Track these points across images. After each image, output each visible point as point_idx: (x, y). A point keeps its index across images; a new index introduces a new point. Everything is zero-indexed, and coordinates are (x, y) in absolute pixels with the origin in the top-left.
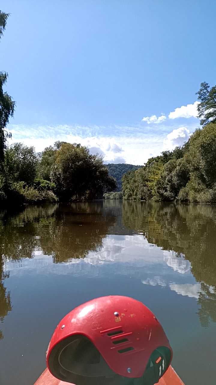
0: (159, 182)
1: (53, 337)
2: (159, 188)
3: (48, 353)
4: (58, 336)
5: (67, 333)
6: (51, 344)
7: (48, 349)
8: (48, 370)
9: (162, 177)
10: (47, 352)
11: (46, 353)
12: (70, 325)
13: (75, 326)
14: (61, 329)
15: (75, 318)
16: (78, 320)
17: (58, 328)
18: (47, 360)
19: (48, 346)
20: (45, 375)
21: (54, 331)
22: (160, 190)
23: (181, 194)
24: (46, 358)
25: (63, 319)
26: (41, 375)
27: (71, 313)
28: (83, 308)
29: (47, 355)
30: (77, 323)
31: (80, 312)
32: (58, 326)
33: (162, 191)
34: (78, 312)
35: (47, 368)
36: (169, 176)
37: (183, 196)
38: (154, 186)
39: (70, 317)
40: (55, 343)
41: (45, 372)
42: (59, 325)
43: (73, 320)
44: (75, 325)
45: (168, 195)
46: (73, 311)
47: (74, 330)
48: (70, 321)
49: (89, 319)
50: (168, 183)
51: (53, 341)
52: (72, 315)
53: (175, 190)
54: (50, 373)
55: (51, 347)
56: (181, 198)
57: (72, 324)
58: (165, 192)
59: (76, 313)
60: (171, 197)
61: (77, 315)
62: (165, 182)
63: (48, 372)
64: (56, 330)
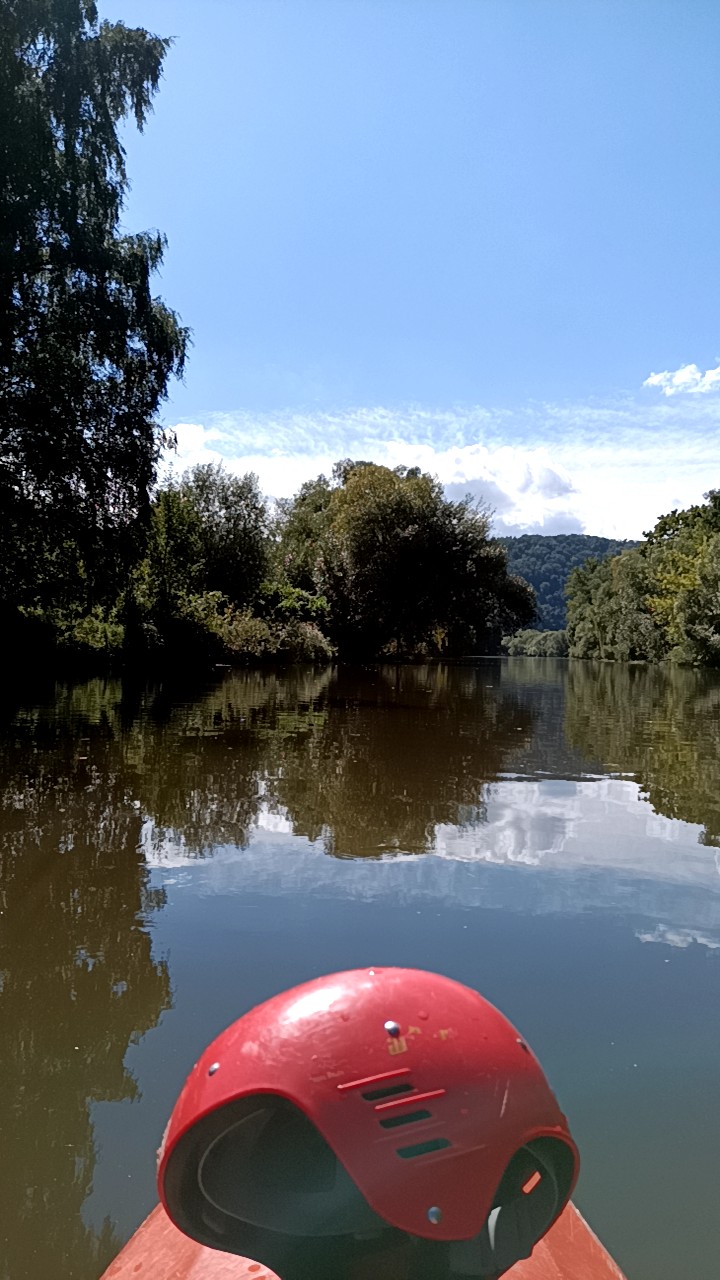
0: (692, 598)
1: (179, 1103)
2: (691, 620)
3: (161, 1156)
4: (195, 1100)
6: (173, 1124)
7: (164, 1141)
9: (704, 578)
10: (161, 1151)
13: (255, 1066)
15: (253, 1041)
16: (263, 1046)
17: (198, 1074)
22: (698, 627)
24: (158, 1173)
27: (240, 1024)
29: (159, 1161)
30: (259, 1058)
32: (196, 1066)
33: (703, 631)
38: (675, 611)
39: (237, 1036)
40: (187, 1123)
42: (201, 1062)
43: (249, 1048)
44: (253, 1062)
46: (246, 1017)
47: (250, 1081)
49: (300, 1045)
51: (180, 1114)
52: (243, 1030)
55: (174, 1136)
57: (243, 1058)
58: (713, 633)
59: (258, 1024)
61: (259, 1029)
62: (715, 596)
64: (189, 1079)
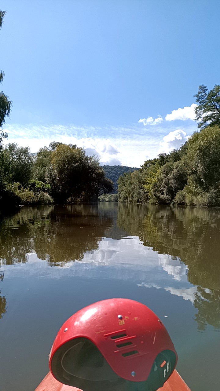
0: (155, 185)
1: (56, 340)
2: (155, 191)
3: (50, 357)
4: (60, 340)
5: (70, 336)
6: (53, 347)
7: (51, 352)
8: (51, 374)
9: (158, 179)
10: (50, 355)
11: (49, 357)
12: (73, 328)
13: (78, 329)
14: (64, 332)
15: (78, 321)
16: (81, 323)
17: (61, 332)
18: (49, 363)
19: (51, 349)
20: (48, 379)
21: (57, 334)
22: (157, 193)
23: (178, 197)
24: (49, 362)
25: (66, 322)
26: (44, 379)
27: (74, 316)
28: (86, 311)
29: (49, 358)
30: (80, 326)
31: (83, 314)
32: (60, 329)
33: (158, 194)
34: (81, 315)
35: (50, 372)
36: (165, 179)
37: (179, 199)
38: (151, 189)
39: (73, 320)
40: (58, 346)
41: (47, 376)
42: (62, 328)
43: (76, 323)
44: (78, 327)
45: (165, 198)
46: (76, 314)
47: (77, 333)
48: (73, 324)
49: (92, 322)
50: (165, 186)
51: (56, 344)
52: (75, 318)
53: (172, 193)
54: (53, 376)
55: (54, 350)
56: (178, 201)
57: (75, 327)
58: (161, 195)
59: (79, 316)
60: (168, 200)
61: (80, 317)
62: (162, 184)
63: (51, 376)
64: (58, 333)
